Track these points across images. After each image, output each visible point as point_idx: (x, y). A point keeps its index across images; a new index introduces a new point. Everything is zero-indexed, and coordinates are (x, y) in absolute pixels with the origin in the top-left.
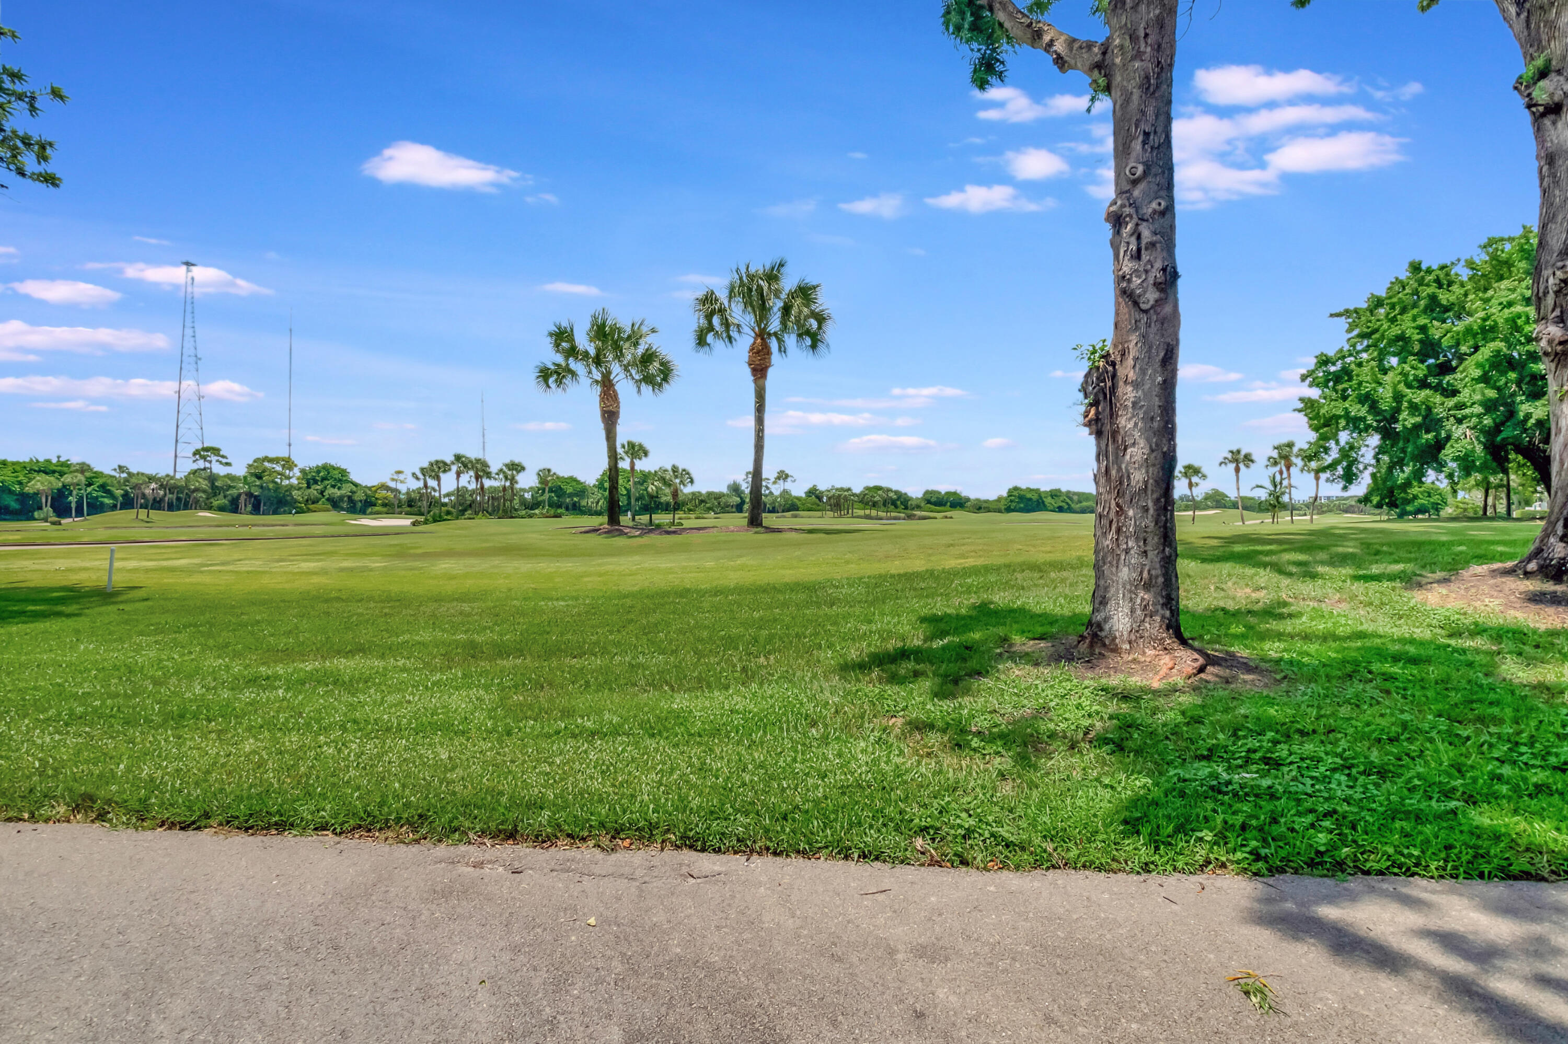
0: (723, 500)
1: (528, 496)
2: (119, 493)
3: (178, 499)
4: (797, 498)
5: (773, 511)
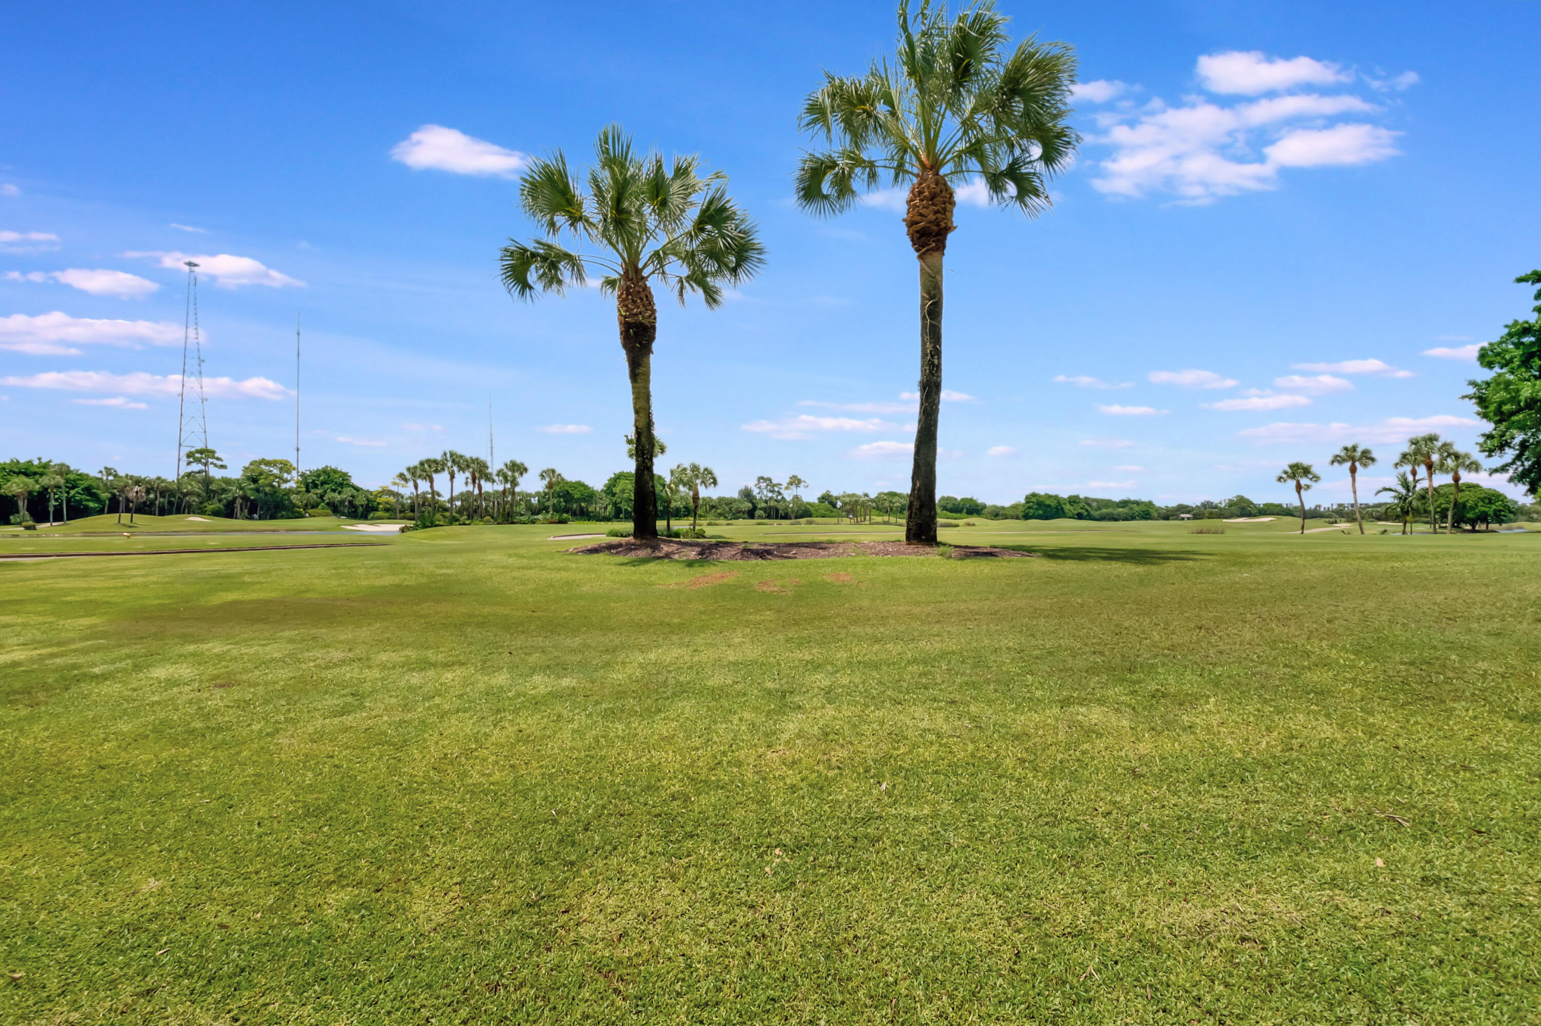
0: (735, 506)
1: (534, 501)
2: (105, 496)
3: (170, 503)
4: (810, 504)
5: (786, 517)
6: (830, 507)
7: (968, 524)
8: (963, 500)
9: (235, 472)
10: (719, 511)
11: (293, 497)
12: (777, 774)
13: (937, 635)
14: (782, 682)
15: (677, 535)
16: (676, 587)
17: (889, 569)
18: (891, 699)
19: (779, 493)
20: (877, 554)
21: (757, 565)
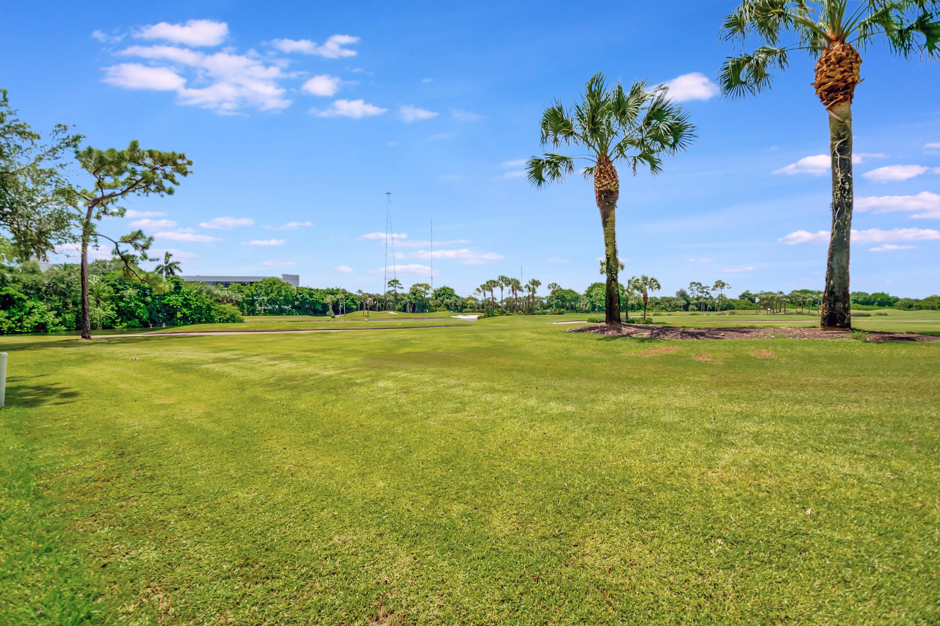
0: (673, 303)
1: (545, 302)
4: (732, 300)
5: (713, 309)
6: (750, 302)
7: (880, 314)
8: (873, 295)
9: (407, 291)
10: (662, 306)
11: (431, 302)
12: (717, 488)
13: (855, 402)
14: (718, 425)
15: (633, 322)
16: (635, 355)
17: (807, 349)
18: (812, 447)
19: (708, 293)
20: (794, 337)
21: (693, 343)
